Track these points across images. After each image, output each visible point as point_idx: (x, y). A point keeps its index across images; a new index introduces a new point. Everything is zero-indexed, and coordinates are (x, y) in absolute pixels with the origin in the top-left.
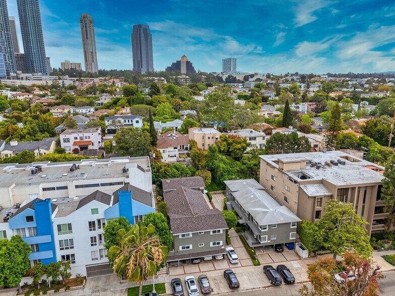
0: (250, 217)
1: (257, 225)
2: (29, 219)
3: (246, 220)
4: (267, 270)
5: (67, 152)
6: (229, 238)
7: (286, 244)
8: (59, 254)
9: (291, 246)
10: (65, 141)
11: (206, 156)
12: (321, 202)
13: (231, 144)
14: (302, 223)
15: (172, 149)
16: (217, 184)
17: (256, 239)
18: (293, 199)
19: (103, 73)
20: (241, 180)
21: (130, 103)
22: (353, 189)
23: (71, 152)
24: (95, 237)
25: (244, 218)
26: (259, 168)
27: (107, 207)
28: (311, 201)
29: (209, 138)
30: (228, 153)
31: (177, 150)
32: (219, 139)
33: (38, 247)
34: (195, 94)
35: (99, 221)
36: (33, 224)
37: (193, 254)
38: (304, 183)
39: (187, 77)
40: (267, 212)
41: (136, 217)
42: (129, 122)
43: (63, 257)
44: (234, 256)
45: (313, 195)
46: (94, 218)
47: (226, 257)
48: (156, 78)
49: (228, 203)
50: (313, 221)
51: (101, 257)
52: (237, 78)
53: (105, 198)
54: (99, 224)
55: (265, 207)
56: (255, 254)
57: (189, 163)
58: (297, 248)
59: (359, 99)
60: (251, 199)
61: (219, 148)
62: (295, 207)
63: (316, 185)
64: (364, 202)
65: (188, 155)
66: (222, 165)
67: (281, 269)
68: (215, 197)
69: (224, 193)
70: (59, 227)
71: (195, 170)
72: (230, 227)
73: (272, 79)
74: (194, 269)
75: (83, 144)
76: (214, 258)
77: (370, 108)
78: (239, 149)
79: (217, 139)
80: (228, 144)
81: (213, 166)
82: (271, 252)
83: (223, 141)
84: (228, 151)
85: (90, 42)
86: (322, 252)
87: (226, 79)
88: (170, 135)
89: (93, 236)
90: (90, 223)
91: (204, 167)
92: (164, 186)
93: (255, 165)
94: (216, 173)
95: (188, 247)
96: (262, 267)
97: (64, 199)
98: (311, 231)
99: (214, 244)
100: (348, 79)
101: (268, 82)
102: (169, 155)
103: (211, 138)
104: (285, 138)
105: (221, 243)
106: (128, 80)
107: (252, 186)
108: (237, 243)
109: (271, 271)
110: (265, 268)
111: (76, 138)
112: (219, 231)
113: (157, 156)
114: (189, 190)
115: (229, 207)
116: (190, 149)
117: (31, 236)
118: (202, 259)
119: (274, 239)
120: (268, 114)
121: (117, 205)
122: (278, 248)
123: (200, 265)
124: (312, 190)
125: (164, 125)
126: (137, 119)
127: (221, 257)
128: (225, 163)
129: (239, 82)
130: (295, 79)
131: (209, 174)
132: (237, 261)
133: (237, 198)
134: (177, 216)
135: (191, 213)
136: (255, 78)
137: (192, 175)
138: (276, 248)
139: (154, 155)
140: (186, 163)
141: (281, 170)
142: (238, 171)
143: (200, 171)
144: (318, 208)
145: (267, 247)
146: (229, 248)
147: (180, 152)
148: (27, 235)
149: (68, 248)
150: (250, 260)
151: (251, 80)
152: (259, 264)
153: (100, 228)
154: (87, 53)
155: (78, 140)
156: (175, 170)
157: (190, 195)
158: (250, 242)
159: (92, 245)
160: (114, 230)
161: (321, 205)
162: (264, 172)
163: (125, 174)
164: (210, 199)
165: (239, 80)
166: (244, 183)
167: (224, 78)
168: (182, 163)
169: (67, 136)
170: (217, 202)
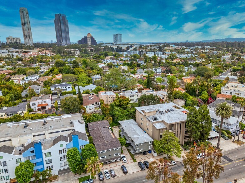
0: (131, 140)
1: (135, 144)
2: (32, 152)
3: (130, 141)
4: (139, 164)
5: (34, 111)
6: (122, 151)
7: (148, 151)
8: (46, 166)
9: (150, 152)
10: (33, 105)
11: (109, 109)
12: (162, 131)
13: (122, 101)
14: (154, 141)
15: (91, 105)
16: (115, 122)
17: (135, 150)
18: (151, 130)
19: (37, 45)
20: (127, 121)
21: (61, 72)
22: (175, 124)
23: (37, 110)
24: (62, 157)
25: (129, 141)
26: (135, 114)
27: (67, 143)
28: (158, 131)
29: (110, 98)
30: (120, 106)
31: (94, 105)
32: (115, 98)
33: (36, 164)
34: (98, 62)
35: (63, 149)
36: (34, 154)
37: (106, 160)
38: (155, 123)
39: (92, 48)
40: (139, 137)
41: (80, 146)
42: (64, 88)
43: (47, 167)
44: (125, 159)
45: (159, 128)
46: (61, 148)
47: (121, 159)
48: (72, 50)
49: (121, 133)
50: (159, 140)
51: (65, 165)
52: (123, 48)
53: (65, 139)
54: (64, 151)
55: (138, 135)
56: (134, 157)
57: (100, 112)
58: (152, 152)
59: (188, 64)
60: (132, 131)
61: (116, 103)
62: (151, 134)
63: (160, 123)
64: (180, 129)
65: (100, 107)
66: (117, 113)
67: (146, 163)
68: (114, 129)
69: (119, 127)
70: (45, 154)
71: (104, 116)
72: (122, 145)
73: (143, 49)
74: (107, 166)
75: (43, 106)
76: (116, 160)
77: (193, 70)
78: (126, 104)
79: (114, 98)
80: (120, 101)
81: (113, 114)
82: (141, 155)
83: (117, 99)
84: (120, 104)
85: (27, 26)
86: (163, 153)
87: (116, 49)
88: (89, 97)
89: (61, 157)
90: (59, 151)
91: (108, 115)
92: (89, 127)
93: (133, 112)
94: (115, 117)
95: (104, 157)
96: (137, 162)
97: (43, 139)
98: (158, 145)
99: (116, 154)
100: (185, 47)
101: (141, 50)
102: (90, 109)
103: (111, 98)
104: (148, 98)
105: (119, 154)
106: (55, 51)
107: (132, 123)
108: (126, 152)
109: (141, 164)
110: (138, 163)
111: (39, 103)
112: (118, 149)
113: (84, 111)
114: (102, 128)
115: (122, 135)
116: (101, 104)
117: (32, 160)
118: (111, 162)
119: (143, 150)
120: (140, 76)
121: (72, 142)
122: (144, 153)
123: (110, 164)
124: (159, 126)
125: (84, 88)
126: (69, 86)
127: (119, 160)
128: (119, 112)
129: (124, 51)
130: (156, 48)
131: (111, 118)
132: (126, 161)
133: (125, 130)
134: (98, 143)
135: (104, 141)
136: (133, 48)
137: (103, 120)
138: (143, 153)
139: (83, 111)
140: (99, 112)
141: (145, 116)
142: (125, 115)
143: (106, 117)
144: (161, 134)
145: (139, 153)
146: (122, 155)
147: (95, 106)
148: (31, 159)
149: (49, 163)
150: (132, 160)
151: (131, 49)
152: (136, 161)
153: (64, 152)
154: (25, 32)
155: (40, 103)
156: (94, 118)
157: (103, 131)
158: (132, 151)
159: (61, 161)
160: (72, 154)
161: (162, 133)
162: (138, 116)
163: (72, 125)
164: (112, 131)
165: (123, 49)
166: (129, 122)
167: (115, 48)
168: (97, 112)
169: (34, 102)
170: (116, 132)
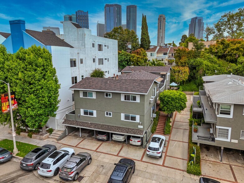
31: (167, 56)
37: (96, 125)
49: (196, 96)
85: (162, 31)
95: (91, 114)
99: (127, 117)
105: (138, 118)
108: (180, 136)
112: (135, 98)
121: (10, 37)
150: (186, 162)
154: (159, 37)
